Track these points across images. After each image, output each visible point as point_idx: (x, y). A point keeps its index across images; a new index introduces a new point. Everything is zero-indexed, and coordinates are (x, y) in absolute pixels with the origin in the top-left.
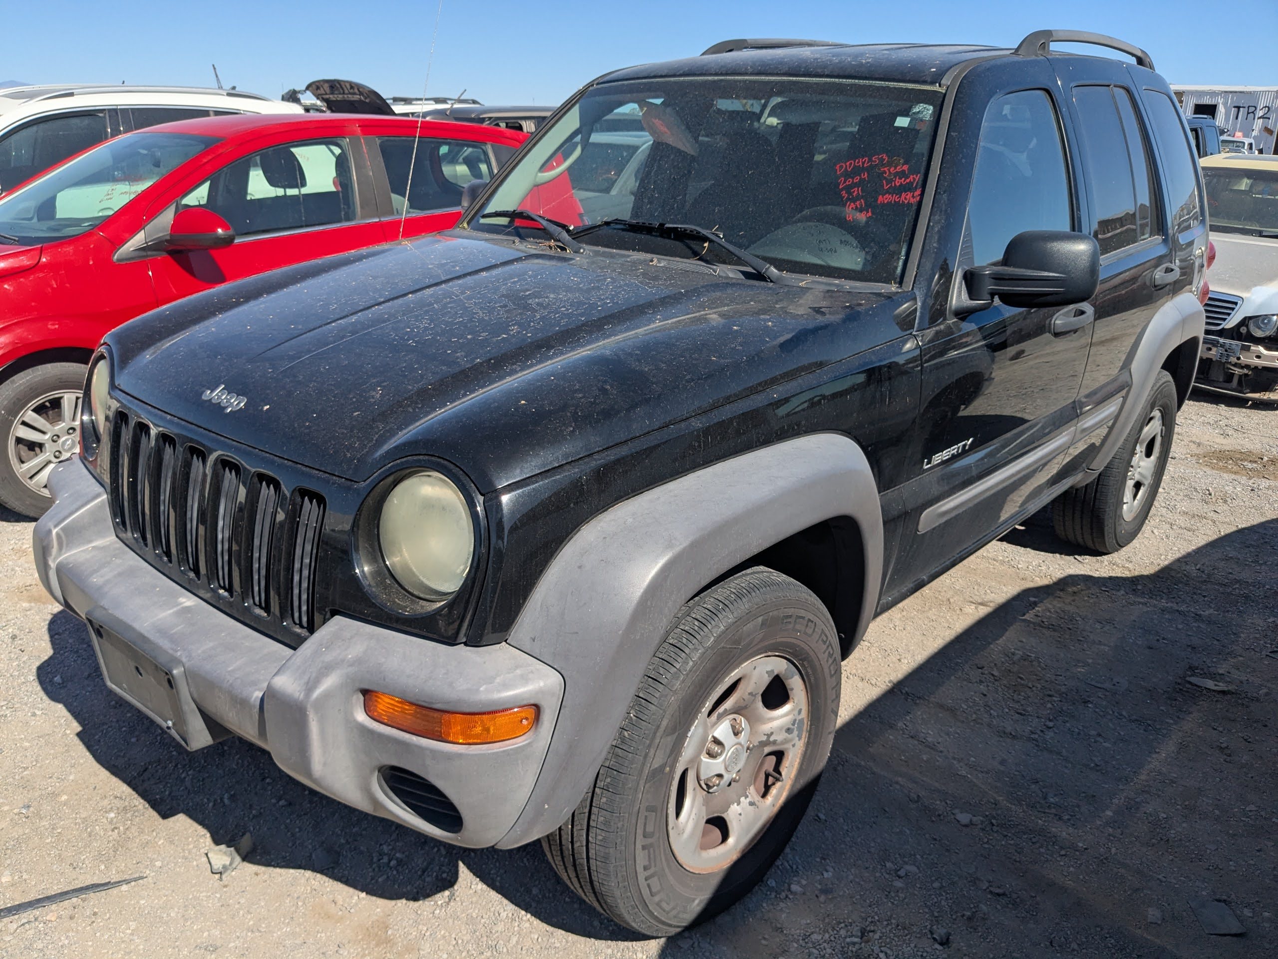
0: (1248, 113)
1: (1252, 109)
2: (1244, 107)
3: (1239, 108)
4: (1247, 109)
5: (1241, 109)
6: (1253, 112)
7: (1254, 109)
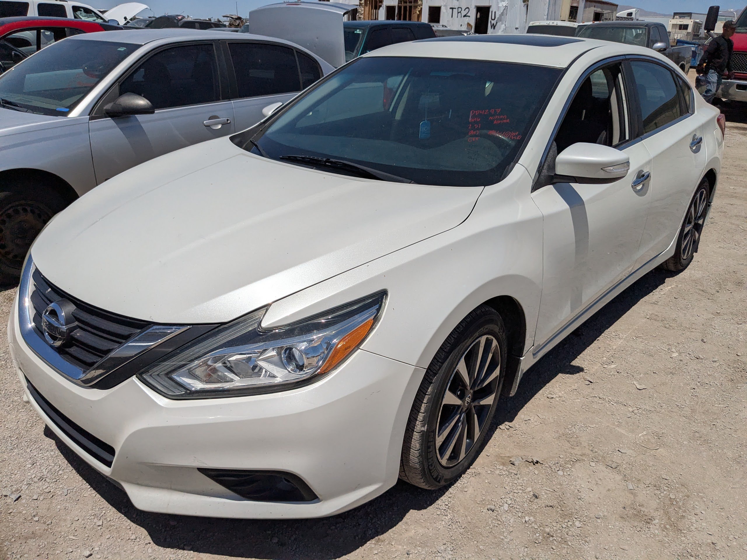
0: (458, 13)
1: (460, 10)
2: (455, 8)
3: (452, 9)
4: (457, 9)
5: (454, 10)
6: (460, 12)
7: (460, 9)
